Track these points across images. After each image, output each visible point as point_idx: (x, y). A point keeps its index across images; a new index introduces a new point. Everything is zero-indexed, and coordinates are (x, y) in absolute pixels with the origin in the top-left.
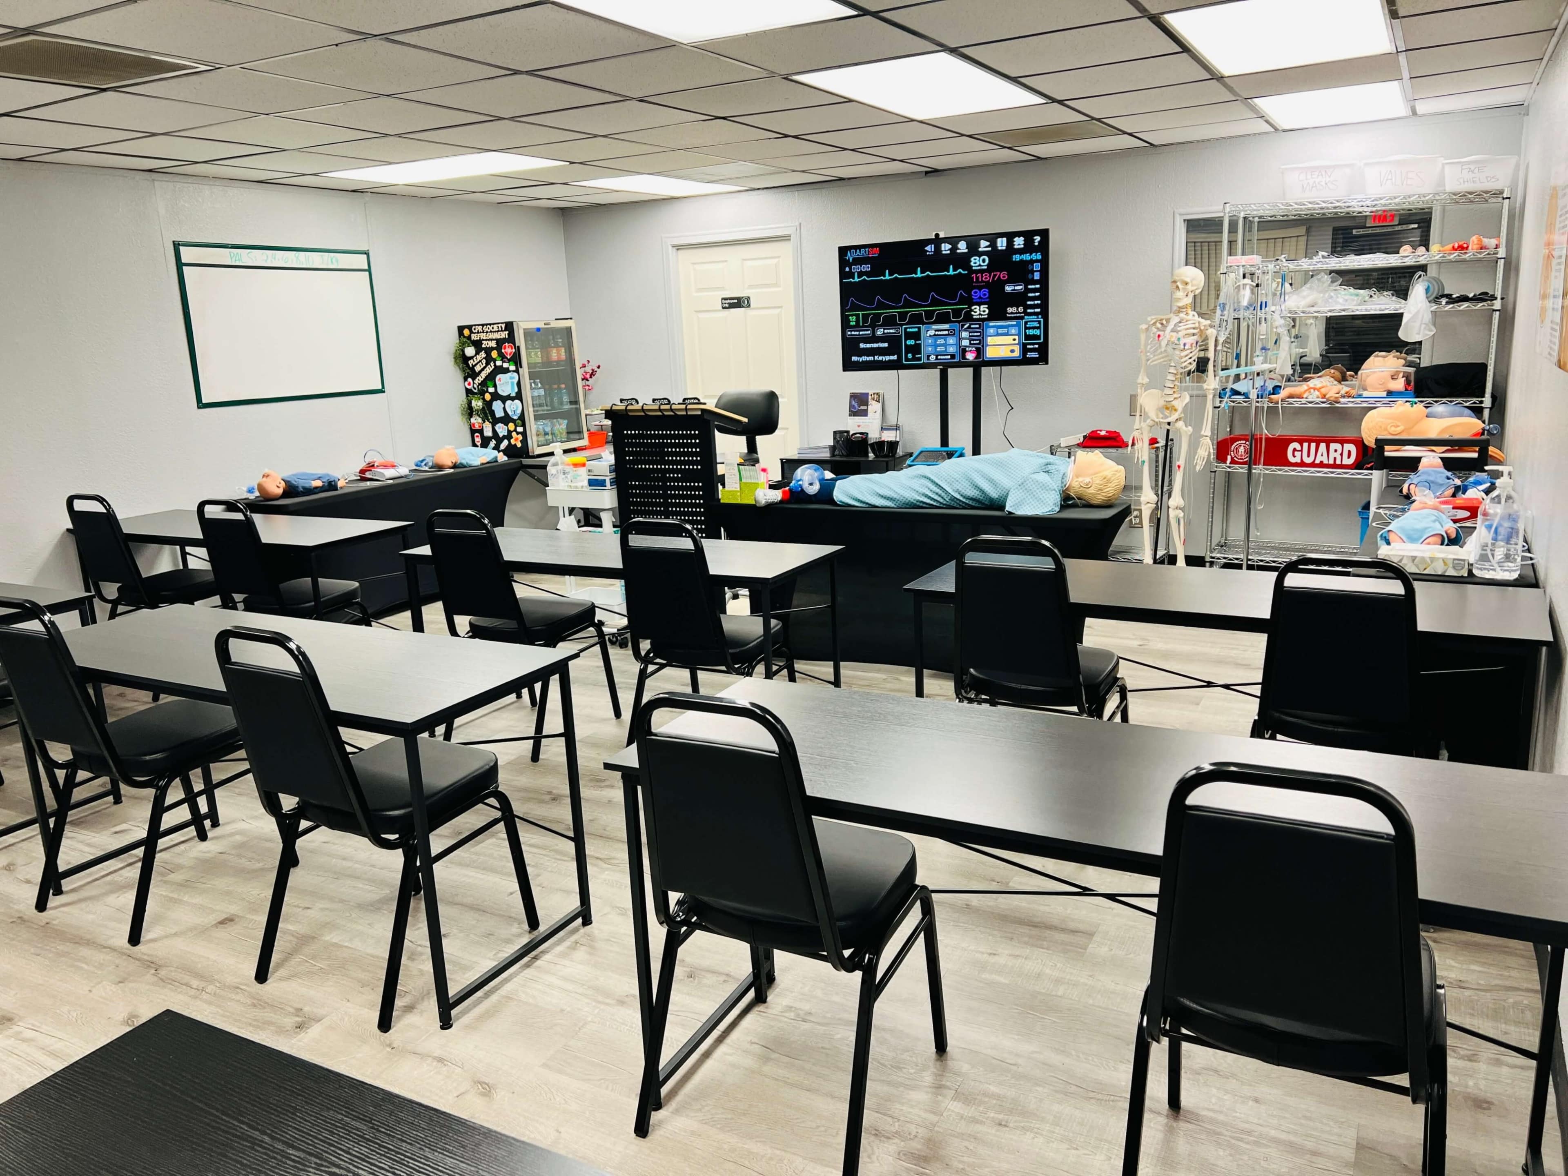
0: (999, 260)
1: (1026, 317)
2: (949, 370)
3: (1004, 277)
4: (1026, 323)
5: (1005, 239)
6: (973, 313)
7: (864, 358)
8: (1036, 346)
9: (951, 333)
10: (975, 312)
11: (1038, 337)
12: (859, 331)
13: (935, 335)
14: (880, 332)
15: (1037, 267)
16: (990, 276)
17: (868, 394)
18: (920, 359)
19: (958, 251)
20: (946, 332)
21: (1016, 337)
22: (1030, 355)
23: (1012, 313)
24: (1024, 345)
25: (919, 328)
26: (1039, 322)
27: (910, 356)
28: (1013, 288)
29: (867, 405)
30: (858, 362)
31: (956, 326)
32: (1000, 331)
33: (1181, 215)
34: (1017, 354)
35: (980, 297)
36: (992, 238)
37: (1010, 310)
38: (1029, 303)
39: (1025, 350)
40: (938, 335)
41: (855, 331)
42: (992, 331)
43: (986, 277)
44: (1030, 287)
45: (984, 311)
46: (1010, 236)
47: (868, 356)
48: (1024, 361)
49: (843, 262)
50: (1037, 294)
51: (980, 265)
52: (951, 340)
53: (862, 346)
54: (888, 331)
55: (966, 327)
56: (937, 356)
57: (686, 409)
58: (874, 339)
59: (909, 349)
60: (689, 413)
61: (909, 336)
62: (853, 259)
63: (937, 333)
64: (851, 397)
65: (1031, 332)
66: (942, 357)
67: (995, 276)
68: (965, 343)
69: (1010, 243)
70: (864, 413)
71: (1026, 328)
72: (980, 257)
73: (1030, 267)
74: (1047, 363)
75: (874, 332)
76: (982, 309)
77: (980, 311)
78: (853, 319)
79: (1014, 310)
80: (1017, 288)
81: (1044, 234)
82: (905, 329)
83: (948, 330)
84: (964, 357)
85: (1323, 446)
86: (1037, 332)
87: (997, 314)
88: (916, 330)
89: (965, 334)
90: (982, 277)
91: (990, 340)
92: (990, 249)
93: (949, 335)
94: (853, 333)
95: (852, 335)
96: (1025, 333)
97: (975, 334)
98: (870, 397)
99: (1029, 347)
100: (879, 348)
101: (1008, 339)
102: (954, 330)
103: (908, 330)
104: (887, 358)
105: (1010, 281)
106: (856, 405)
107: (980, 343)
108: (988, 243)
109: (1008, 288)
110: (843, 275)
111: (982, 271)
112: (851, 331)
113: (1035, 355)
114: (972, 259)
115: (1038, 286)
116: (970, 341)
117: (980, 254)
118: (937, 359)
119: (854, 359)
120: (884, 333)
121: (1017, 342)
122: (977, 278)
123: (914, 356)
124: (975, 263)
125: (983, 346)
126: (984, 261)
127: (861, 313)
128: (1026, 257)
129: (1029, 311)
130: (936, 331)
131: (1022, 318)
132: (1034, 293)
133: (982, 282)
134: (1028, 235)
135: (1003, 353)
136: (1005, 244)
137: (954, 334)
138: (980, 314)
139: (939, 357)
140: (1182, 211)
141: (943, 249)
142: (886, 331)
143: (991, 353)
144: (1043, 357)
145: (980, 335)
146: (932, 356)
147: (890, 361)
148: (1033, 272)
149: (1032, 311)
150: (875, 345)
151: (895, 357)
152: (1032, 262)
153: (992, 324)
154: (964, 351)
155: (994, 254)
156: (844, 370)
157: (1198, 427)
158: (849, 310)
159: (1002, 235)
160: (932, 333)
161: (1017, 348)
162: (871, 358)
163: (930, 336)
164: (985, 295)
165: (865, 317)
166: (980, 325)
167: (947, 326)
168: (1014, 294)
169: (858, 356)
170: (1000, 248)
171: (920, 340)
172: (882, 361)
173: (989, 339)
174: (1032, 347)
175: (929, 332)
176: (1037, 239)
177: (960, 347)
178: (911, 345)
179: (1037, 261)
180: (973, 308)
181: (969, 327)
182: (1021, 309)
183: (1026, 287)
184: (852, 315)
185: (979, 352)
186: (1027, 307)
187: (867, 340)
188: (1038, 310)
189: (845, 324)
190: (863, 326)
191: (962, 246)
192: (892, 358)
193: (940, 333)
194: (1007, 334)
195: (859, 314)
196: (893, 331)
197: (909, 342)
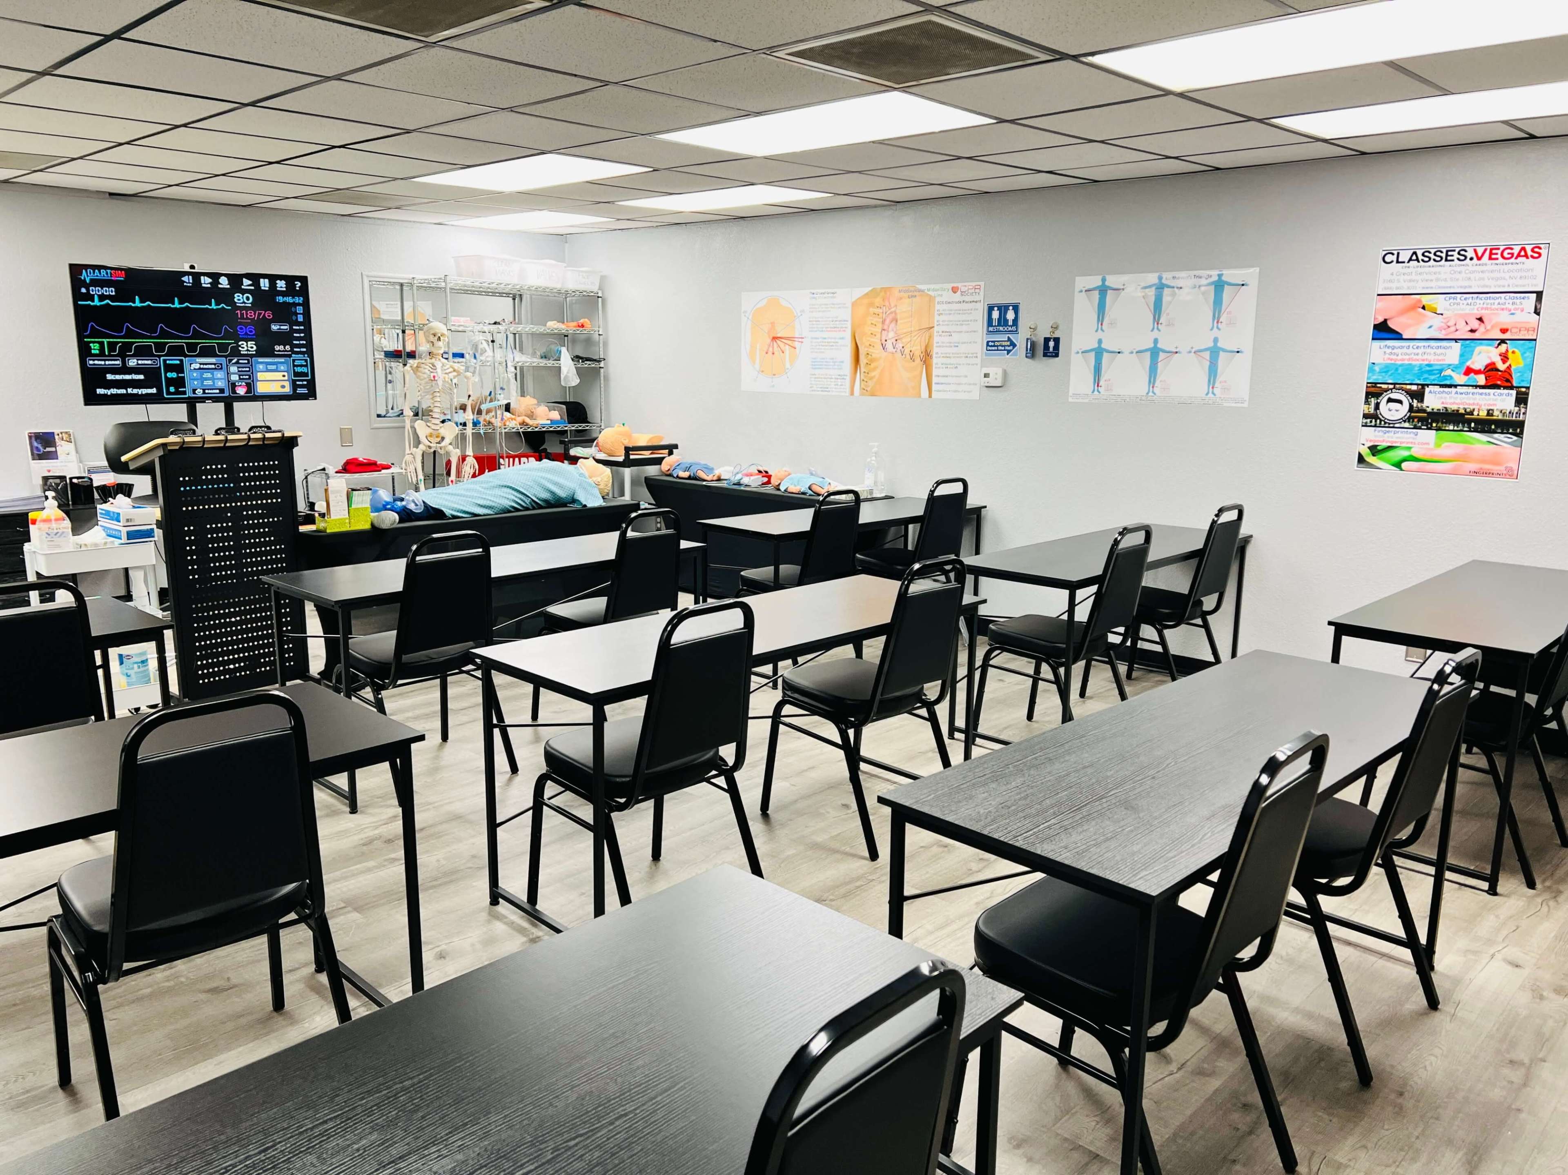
0: (263, 299)
1: (293, 355)
2: (235, 404)
3: (269, 316)
4: (294, 361)
5: (267, 281)
6: (240, 348)
7: (114, 391)
8: (305, 383)
9: (219, 367)
10: (243, 348)
11: (306, 375)
12: (105, 360)
13: (200, 369)
14: (132, 363)
15: (300, 309)
16: (255, 314)
17: (53, 433)
18: (184, 393)
19: (220, 286)
20: (213, 366)
21: (286, 374)
22: (299, 391)
23: (279, 351)
24: (294, 382)
25: (181, 361)
26: (306, 361)
27: (172, 389)
28: (278, 327)
29: (53, 445)
30: (105, 395)
31: (223, 360)
32: (270, 367)
33: (368, 276)
34: (288, 390)
35: (246, 334)
36: (255, 278)
37: (277, 348)
38: (295, 342)
39: (295, 386)
40: (203, 369)
41: (98, 360)
42: (261, 367)
43: (251, 314)
44: (294, 327)
45: (252, 348)
46: (273, 278)
47: (118, 388)
48: (294, 396)
49: (77, 282)
50: (302, 335)
51: (244, 302)
52: (219, 374)
53: (109, 377)
54: (143, 362)
55: (234, 361)
56: (204, 390)
58: (125, 370)
59: (170, 382)
60: (266, 442)
61: (169, 368)
62: (91, 280)
63: (202, 366)
64: (30, 437)
65: (299, 370)
66: (210, 391)
67: (260, 314)
68: (235, 378)
69: (273, 285)
70: (53, 456)
71: (294, 366)
72: (243, 295)
73: (293, 309)
74: (316, 399)
75: (124, 362)
76: (249, 346)
77: (248, 347)
78: (95, 348)
79: (281, 348)
80: (282, 327)
81: (304, 280)
82: (165, 361)
83: (215, 364)
84: (234, 392)
86: (305, 370)
87: (265, 351)
88: (178, 362)
89: (234, 369)
90: (247, 314)
91: (261, 376)
92: (253, 288)
93: (215, 369)
94: (96, 362)
95: (94, 364)
96: (294, 370)
97: (244, 369)
98: (56, 437)
99: (298, 383)
100: (132, 380)
101: (278, 376)
102: (221, 364)
103: (168, 362)
104: (145, 391)
105: (275, 320)
106: (40, 446)
107: (250, 378)
108: (250, 282)
109: (274, 327)
110: (77, 296)
111: (246, 309)
112: (94, 360)
113: (304, 391)
114: (236, 295)
115: (302, 328)
116: (239, 376)
117: (244, 292)
118: (204, 393)
119: (100, 391)
120: (138, 364)
121: (286, 378)
122: (242, 314)
123: (176, 388)
124: (239, 300)
125: (253, 381)
126: (248, 299)
127: (105, 341)
128: (289, 300)
129: (295, 350)
130: (201, 364)
131: (290, 356)
132: (300, 333)
133: (247, 319)
134: (290, 280)
135: (274, 388)
136: (267, 285)
137: (221, 369)
138: (248, 350)
139: (207, 391)
140: (370, 274)
141: (202, 282)
142: (140, 362)
143: (262, 388)
144: (311, 394)
145: (249, 371)
146: (199, 390)
147: (147, 394)
148: (296, 314)
149: (298, 350)
150: (128, 377)
151: (154, 391)
152: (295, 305)
153: (261, 360)
154: (233, 386)
155: (257, 292)
158: (88, 337)
159: (265, 276)
160: (197, 366)
161: (287, 384)
162: (123, 391)
163: (195, 369)
164: (251, 332)
165: (112, 346)
166: (248, 360)
167: (213, 360)
168: (279, 333)
169: (105, 388)
170: (263, 288)
171: (183, 373)
172: (137, 395)
173: (259, 374)
174: (301, 383)
175: (193, 365)
176: (298, 284)
177: (229, 381)
178: (172, 378)
179: (299, 304)
180: (240, 343)
181: (237, 363)
182: (288, 347)
183: (291, 328)
184: (94, 342)
185: (250, 387)
186: (293, 346)
187: (115, 371)
188: (304, 350)
189: (84, 352)
190: (110, 355)
191: (224, 282)
192: (149, 391)
193: (205, 366)
194: (276, 371)
195: (103, 342)
196: (149, 362)
197: (169, 375)
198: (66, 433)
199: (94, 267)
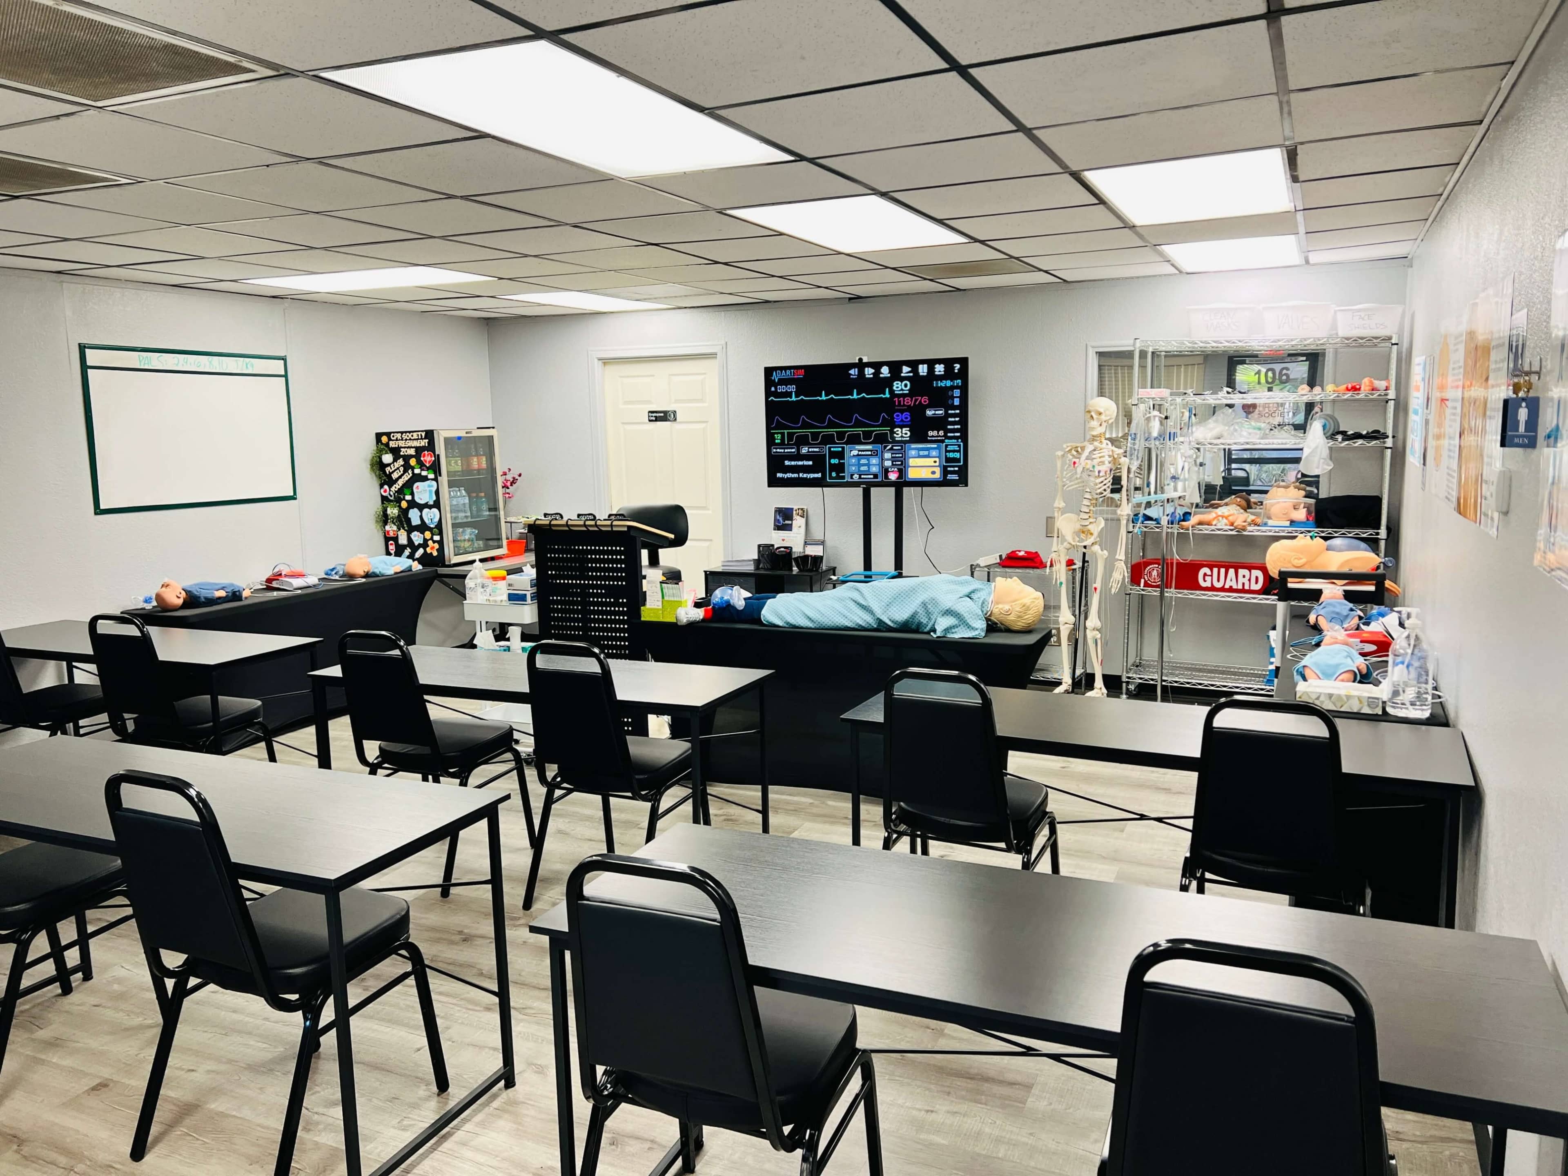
0: (920, 385)
1: (946, 441)
2: (872, 489)
3: (925, 402)
4: (946, 446)
5: (926, 366)
6: (895, 435)
7: (789, 475)
8: (957, 469)
9: (875, 453)
10: (898, 434)
11: (958, 460)
12: (784, 449)
13: (858, 455)
14: (804, 450)
15: (957, 393)
16: (911, 401)
17: (793, 509)
18: (843, 478)
19: (881, 375)
20: (870, 453)
21: (937, 460)
22: (950, 477)
23: (933, 436)
24: (945, 468)
25: (843, 448)
26: (959, 446)
27: (834, 474)
28: (933, 412)
29: (792, 520)
30: (783, 478)
31: (879, 447)
32: (921, 453)
33: (1093, 347)
34: (938, 476)
35: (902, 420)
36: (914, 364)
37: (930, 433)
38: (949, 427)
39: (945, 472)
40: (861, 455)
41: (780, 448)
42: (913, 452)
43: (908, 401)
44: (950, 412)
45: (906, 434)
46: (931, 363)
47: (793, 473)
48: (943, 483)
49: (769, 382)
50: (957, 419)
51: (902, 390)
52: (874, 461)
53: (787, 463)
54: (813, 449)
55: (888, 448)
56: (860, 475)
57: (612, 526)
58: (799, 457)
59: (833, 467)
60: (614, 529)
61: (833, 455)
62: (779, 379)
63: (860, 453)
64: (776, 511)
65: (951, 455)
66: (865, 476)
67: (916, 400)
68: (888, 464)
69: (931, 369)
70: (788, 528)
71: (947, 451)
72: (902, 382)
73: (950, 393)
74: (966, 485)
75: (798, 450)
76: (904, 432)
77: (902, 433)
78: (778, 439)
79: (935, 433)
80: (937, 412)
81: (964, 361)
82: (830, 448)
84: (886, 477)
85: (1232, 571)
86: (957, 455)
87: (918, 436)
88: (840, 449)
89: (888, 455)
90: (904, 401)
91: (912, 462)
92: (911, 374)
93: (871, 455)
94: (778, 450)
95: (777, 452)
96: (946, 456)
97: (897, 455)
98: (794, 512)
99: (949, 469)
100: (803, 466)
101: (929, 462)
102: (877, 451)
103: (832, 449)
104: (812, 476)
105: (932, 405)
106: (781, 519)
107: (902, 464)
108: (910, 369)
109: (929, 413)
110: (768, 393)
111: (904, 395)
112: (776, 449)
113: (955, 477)
114: (895, 383)
115: (958, 411)
116: (893, 462)
117: (902, 379)
118: (860, 478)
119: (779, 475)
120: (808, 452)
121: (937, 464)
122: (899, 402)
123: (837, 474)
124: (897, 387)
125: (905, 467)
126: (906, 386)
127: (786, 431)
128: (949, 383)
129: (949, 434)
130: (859, 451)
131: (943, 441)
132: (955, 418)
133: (904, 405)
134: (948, 363)
135: (924, 474)
136: (926, 370)
137: (877, 455)
138: (902, 437)
139: (862, 476)
140: (1094, 344)
141: (866, 373)
142: (810, 450)
143: (913, 474)
144: (963, 480)
145: (902, 457)
146: (856, 475)
147: (814, 478)
148: (953, 397)
149: (952, 435)
150: (800, 463)
151: (819, 475)
152: (953, 388)
153: (913, 446)
154: (886, 471)
155: (915, 379)
156: (769, 486)
157: (1113, 551)
158: (774, 429)
159: (923, 362)
160: (855, 453)
161: (938, 470)
162: (796, 475)
163: (854, 456)
164: (906, 418)
165: (790, 436)
166: (902, 446)
167: (869, 447)
168: (934, 419)
169: (783, 473)
170: (921, 374)
171: (844, 459)
172: (806, 478)
173: (911, 460)
174: (952, 469)
175: (853, 451)
176: (957, 366)
177: (882, 467)
178: (835, 464)
179: (957, 387)
180: (895, 430)
181: (891, 449)
182: (941, 433)
183: (946, 412)
184: (777, 433)
185: (902, 472)
186: (947, 431)
187: (791, 457)
188: (958, 434)
189: (770, 441)
190: (788, 444)
191: (885, 371)
192: (816, 475)
193: (863, 453)
194: (928, 456)
195: (784, 433)
196: (817, 450)
197: (833, 461)
198: (802, 509)
199: (781, 368)
